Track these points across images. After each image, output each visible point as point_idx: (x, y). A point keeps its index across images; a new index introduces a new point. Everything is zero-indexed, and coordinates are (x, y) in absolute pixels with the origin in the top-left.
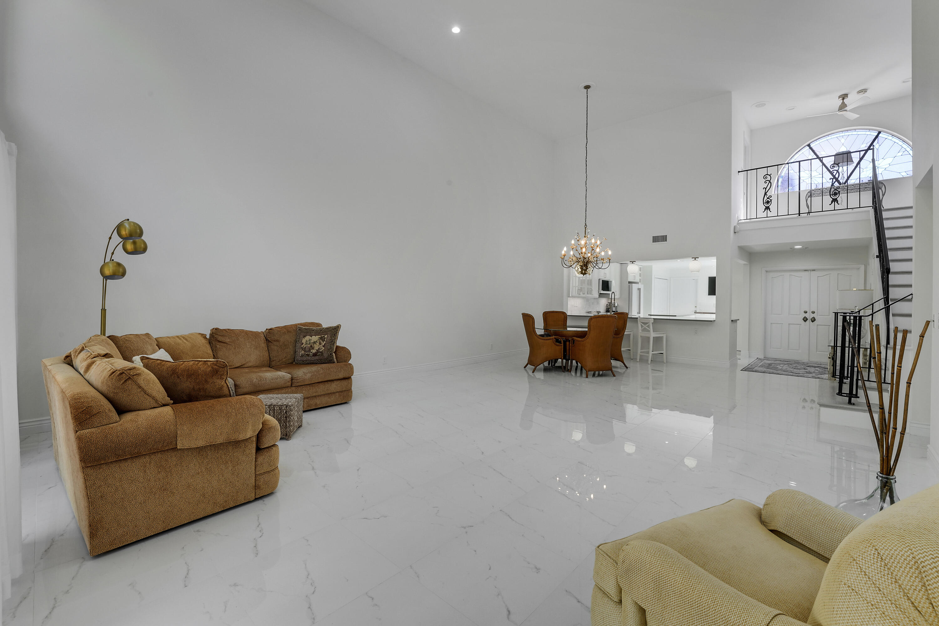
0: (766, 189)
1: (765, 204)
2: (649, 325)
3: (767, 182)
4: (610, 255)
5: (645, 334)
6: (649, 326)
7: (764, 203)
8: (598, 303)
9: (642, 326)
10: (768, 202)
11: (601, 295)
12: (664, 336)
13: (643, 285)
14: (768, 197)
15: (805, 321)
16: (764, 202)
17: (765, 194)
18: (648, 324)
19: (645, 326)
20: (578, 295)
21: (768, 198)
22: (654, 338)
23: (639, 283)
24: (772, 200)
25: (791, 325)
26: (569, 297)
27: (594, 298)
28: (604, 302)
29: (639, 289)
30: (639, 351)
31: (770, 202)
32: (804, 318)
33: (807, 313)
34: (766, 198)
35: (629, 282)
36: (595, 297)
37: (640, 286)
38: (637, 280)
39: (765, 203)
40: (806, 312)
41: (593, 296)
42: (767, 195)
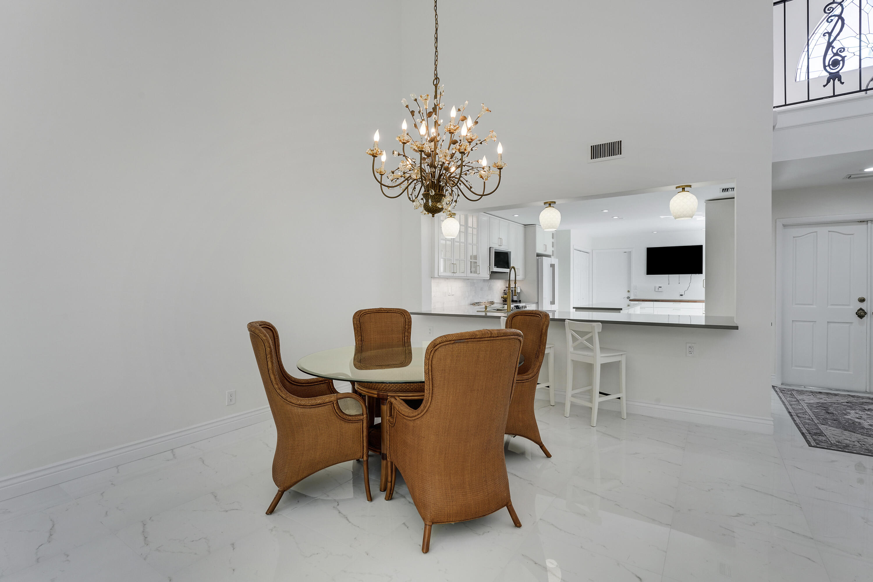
0: (830, 34)
1: (828, 68)
2: (592, 337)
3: (832, 20)
4: (501, 156)
5: (583, 356)
6: (591, 340)
7: (825, 67)
8: (490, 288)
9: (574, 339)
10: (835, 63)
11: (493, 275)
12: (623, 359)
13: (558, 260)
14: (835, 51)
15: (861, 317)
16: (827, 64)
17: (830, 45)
18: (589, 335)
19: (582, 340)
20: (452, 275)
21: (836, 54)
22: (603, 366)
23: (552, 256)
24: (846, 58)
25: (832, 325)
26: (433, 277)
27: (484, 280)
28: (499, 286)
29: (553, 266)
30: (570, 392)
31: (841, 62)
32: (858, 310)
33: (865, 302)
34: (830, 54)
35: (538, 255)
36: (484, 278)
37: (553, 260)
38: (549, 252)
39: (829, 65)
40: (862, 300)
41: (480, 275)
42: (833, 48)
